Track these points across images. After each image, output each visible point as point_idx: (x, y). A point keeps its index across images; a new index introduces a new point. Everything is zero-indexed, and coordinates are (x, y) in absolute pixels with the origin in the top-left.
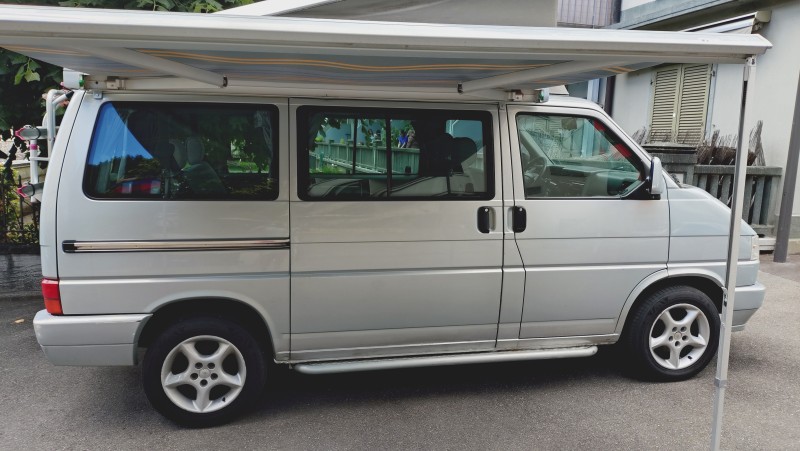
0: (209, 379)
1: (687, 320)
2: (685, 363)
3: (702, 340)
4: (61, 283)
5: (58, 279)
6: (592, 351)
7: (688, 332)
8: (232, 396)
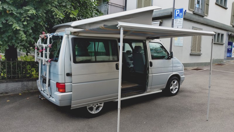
0: (96, 105)
1: (175, 83)
2: (175, 92)
3: (177, 87)
4: (66, 84)
5: (65, 83)
7: (175, 86)
8: (101, 109)
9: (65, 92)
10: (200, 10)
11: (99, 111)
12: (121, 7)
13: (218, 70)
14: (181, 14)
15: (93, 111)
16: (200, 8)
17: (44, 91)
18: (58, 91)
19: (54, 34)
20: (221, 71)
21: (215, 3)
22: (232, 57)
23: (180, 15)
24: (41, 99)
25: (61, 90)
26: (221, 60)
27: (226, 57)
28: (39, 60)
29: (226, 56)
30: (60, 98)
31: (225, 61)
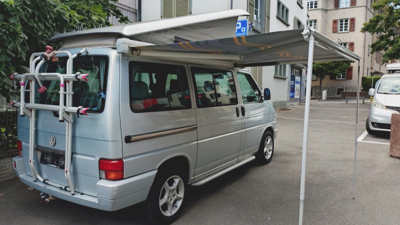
0: (173, 198)
1: (269, 142)
2: (269, 156)
3: (271, 148)
4: (124, 160)
5: (122, 159)
6: (254, 157)
7: (269, 146)
8: (179, 203)
9: (122, 178)
10: (259, 25)
11: (177, 209)
12: (131, 10)
13: (289, 118)
14: (243, 29)
15: (167, 212)
16: (259, 21)
17: (46, 181)
18: (104, 176)
19: (81, 52)
20: (294, 118)
21: (276, 16)
22: (295, 97)
23: (242, 31)
24: (46, 202)
25: (113, 175)
26: (283, 103)
27: (289, 98)
28: (31, 110)
29: (290, 95)
30: (115, 193)
31: (288, 104)
